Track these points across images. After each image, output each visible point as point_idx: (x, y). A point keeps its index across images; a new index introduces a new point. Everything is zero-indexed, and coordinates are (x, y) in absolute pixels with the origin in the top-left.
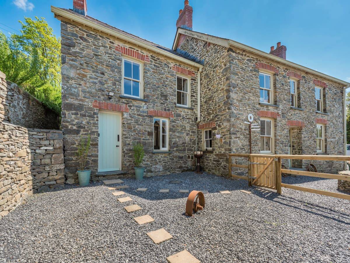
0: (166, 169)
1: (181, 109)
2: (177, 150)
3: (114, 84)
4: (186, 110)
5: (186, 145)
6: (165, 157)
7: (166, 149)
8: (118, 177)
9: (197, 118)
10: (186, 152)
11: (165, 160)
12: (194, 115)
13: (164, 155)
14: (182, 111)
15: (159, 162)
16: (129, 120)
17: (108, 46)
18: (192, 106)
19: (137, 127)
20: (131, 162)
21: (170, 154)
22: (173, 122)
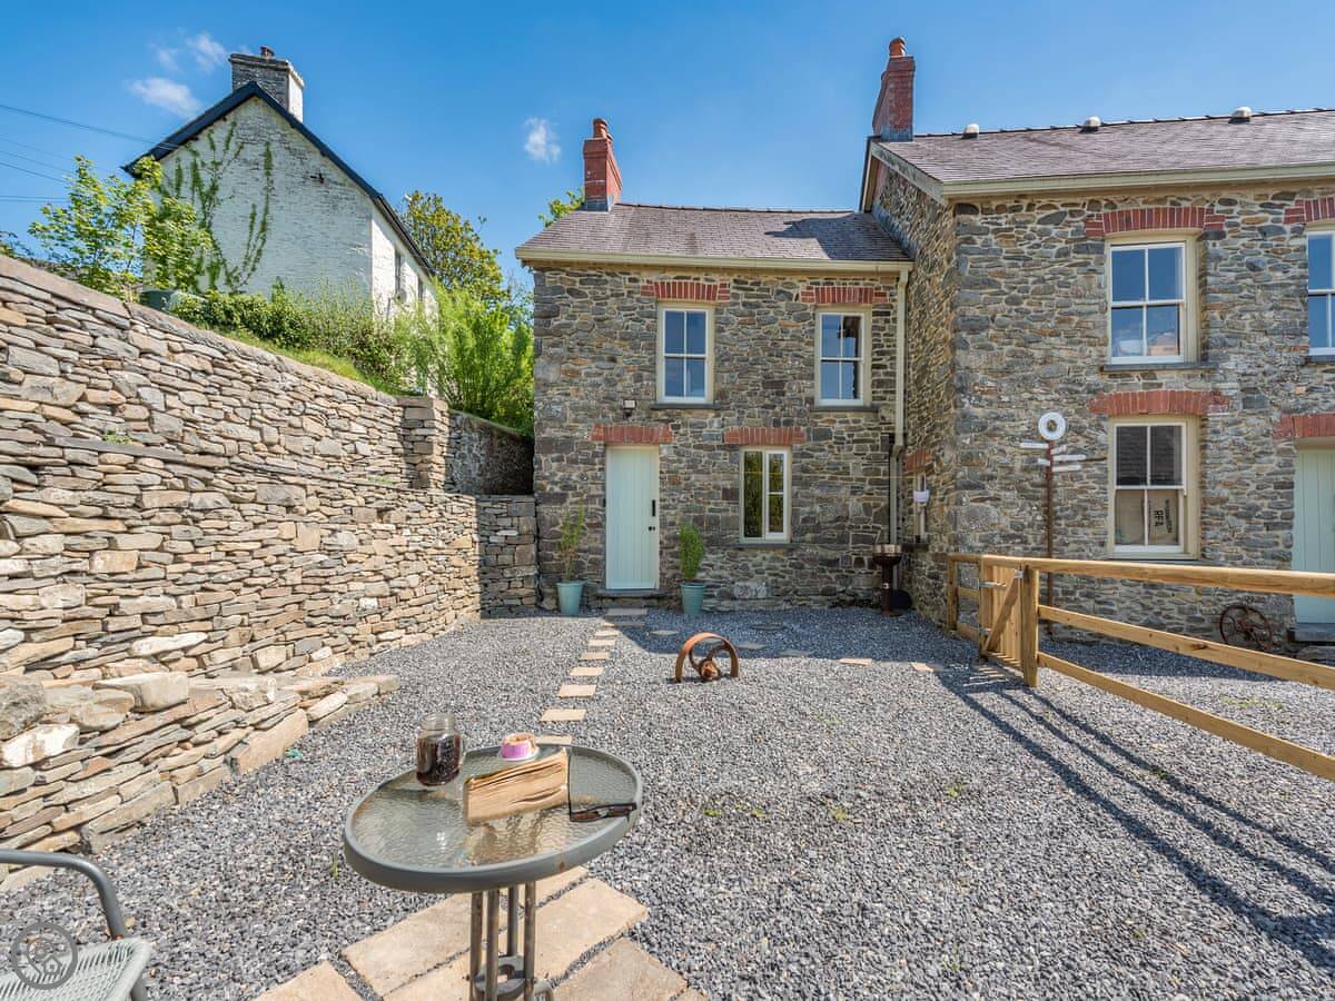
0: (777, 592)
1: (832, 416)
2: (815, 541)
3: (639, 378)
4: (850, 416)
5: (848, 523)
6: (774, 559)
7: (783, 536)
8: (644, 603)
9: (892, 437)
10: (851, 545)
11: (776, 568)
12: (883, 427)
13: (772, 553)
14: (834, 422)
15: (757, 572)
16: (674, 462)
17: (625, 291)
18: (874, 398)
19: (693, 477)
20: (677, 568)
21: (792, 550)
22: (803, 455)
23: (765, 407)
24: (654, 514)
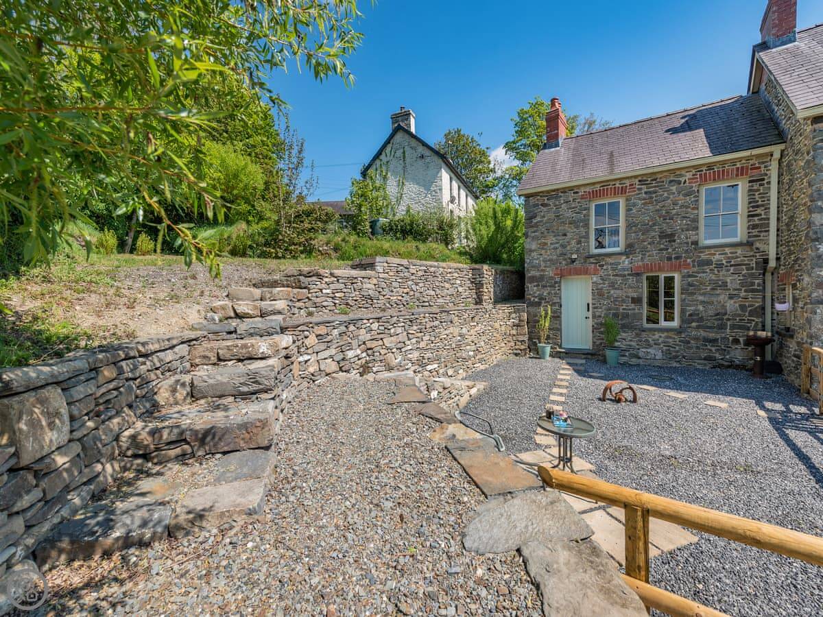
0: (670, 355)
1: (713, 251)
2: (698, 327)
3: (579, 242)
4: (727, 250)
5: (725, 317)
6: (668, 337)
7: (675, 324)
8: (583, 356)
9: (766, 261)
10: (728, 330)
11: (668, 342)
12: (757, 254)
13: (666, 334)
14: (715, 254)
15: (655, 344)
16: (600, 284)
17: (571, 199)
18: (749, 237)
19: (612, 292)
20: (603, 339)
21: (681, 333)
22: (689, 276)
23: (661, 250)
24: (588, 310)
